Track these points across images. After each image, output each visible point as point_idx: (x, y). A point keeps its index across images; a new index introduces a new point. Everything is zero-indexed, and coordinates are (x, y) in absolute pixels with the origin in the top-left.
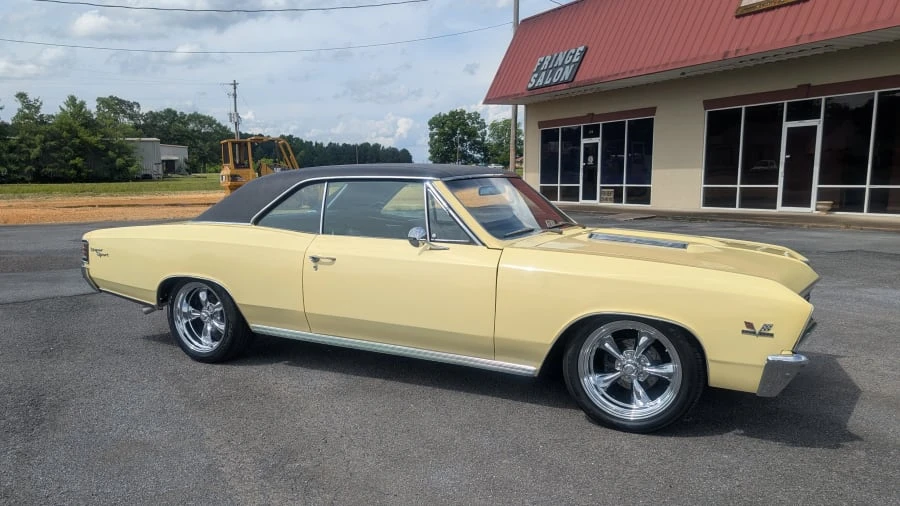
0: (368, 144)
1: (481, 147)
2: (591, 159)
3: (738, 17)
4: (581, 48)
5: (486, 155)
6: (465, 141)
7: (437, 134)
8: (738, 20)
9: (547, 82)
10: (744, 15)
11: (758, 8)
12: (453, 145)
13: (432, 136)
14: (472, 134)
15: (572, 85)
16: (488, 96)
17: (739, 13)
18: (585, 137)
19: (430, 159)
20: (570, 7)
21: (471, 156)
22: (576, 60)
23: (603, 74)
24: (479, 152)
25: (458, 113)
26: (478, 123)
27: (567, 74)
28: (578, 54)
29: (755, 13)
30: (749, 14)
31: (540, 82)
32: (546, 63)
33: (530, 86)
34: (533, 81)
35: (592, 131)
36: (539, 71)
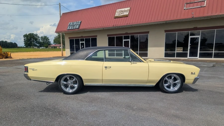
0: (3, 41)
1: (39, 43)
2: (83, 46)
3: (115, 18)
4: (80, 21)
5: (40, 45)
6: (34, 41)
7: (26, 39)
8: (115, 19)
9: (72, 28)
10: (116, 18)
11: (118, 17)
12: (31, 42)
13: (25, 39)
14: (36, 39)
15: (79, 29)
16: (56, 30)
17: (115, 17)
18: (81, 41)
19: (24, 45)
20: (75, 12)
21: (36, 45)
22: (79, 24)
23: (86, 28)
24: (38, 44)
25: (32, 34)
26: (37, 37)
27: (77, 27)
28: (79, 22)
29: (118, 18)
30: (117, 18)
31: (71, 28)
32: (71, 24)
33: (68, 29)
34: (69, 28)
35: (82, 40)
36: (70, 25)
